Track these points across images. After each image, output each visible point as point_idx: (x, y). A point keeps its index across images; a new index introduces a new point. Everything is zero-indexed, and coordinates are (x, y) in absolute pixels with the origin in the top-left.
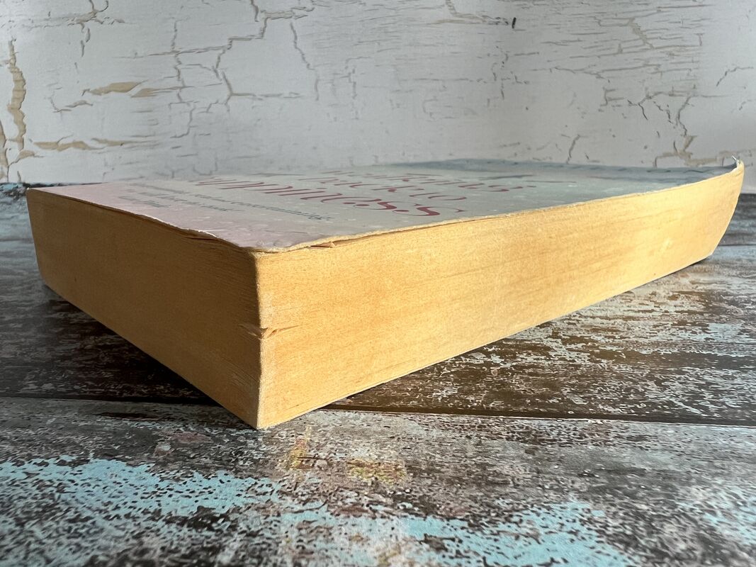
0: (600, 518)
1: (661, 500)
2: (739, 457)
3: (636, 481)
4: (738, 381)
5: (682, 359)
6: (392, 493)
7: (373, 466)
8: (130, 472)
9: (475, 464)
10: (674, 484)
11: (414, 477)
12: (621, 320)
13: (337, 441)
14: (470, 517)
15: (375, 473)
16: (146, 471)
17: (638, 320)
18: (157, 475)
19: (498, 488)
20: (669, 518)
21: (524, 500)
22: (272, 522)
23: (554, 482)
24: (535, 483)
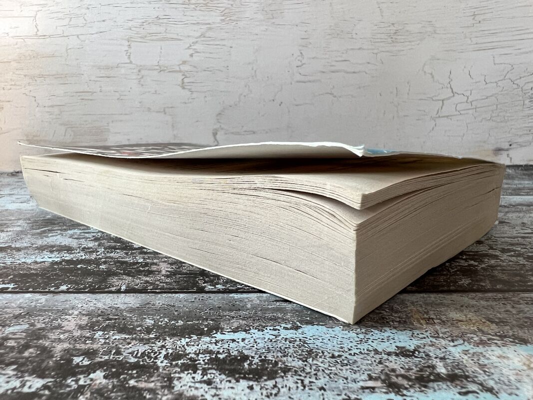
7: (468, 321)
11: (497, 325)
15: (474, 324)
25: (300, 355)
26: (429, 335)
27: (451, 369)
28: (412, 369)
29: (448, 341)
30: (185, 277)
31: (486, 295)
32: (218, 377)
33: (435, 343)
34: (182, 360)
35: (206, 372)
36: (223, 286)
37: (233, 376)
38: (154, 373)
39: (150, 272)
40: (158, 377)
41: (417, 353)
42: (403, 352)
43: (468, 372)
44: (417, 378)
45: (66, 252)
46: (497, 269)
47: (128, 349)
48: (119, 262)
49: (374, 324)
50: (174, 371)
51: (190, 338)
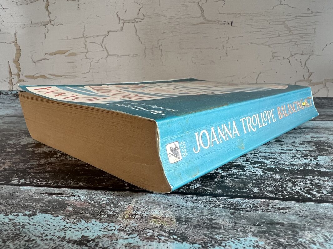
0: (262, 245)
1: (291, 237)
2: (329, 218)
3: (280, 228)
4: (330, 182)
5: (305, 172)
6: (168, 231)
7: (161, 218)
8: (54, 219)
9: (207, 219)
10: (297, 230)
11: (179, 224)
12: (278, 154)
13: (146, 207)
14: (203, 243)
15: (162, 222)
16: (61, 219)
17: (286, 154)
18: (65, 221)
19: (216, 230)
20: (294, 246)
21: (228, 236)
22: (114, 243)
23: (242, 228)
24: (233, 228)
25: (7, 237)
26: (117, 227)
29: (126, 234)
33: (115, 235)
36: (26, 180)
41: (91, 242)
42: (81, 241)
46: (232, 177)
49: (90, 215)
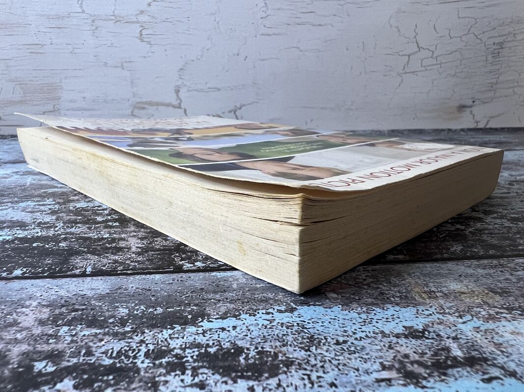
7: (470, 293)
11: (501, 296)
18: (351, 311)
25: (301, 343)
26: (435, 311)
27: (467, 351)
28: (426, 353)
29: (456, 317)
30: (159, 254)
31: (481, 262)
32: (212, 378)
33: (442, 319)
34: (167, 358)
35: (197, 373)
36: (203, 263)
37: (229, 375)
38: (135, 377)
39: (119, 250)
40: (140, 382)
41: (427, 333)
42: (412, 334)
43: (485, 354)
44: (433, 364)
45: (18, 228)
46: (485, 234)
47: (101, 347)
48: (81, 238)
49: (373, 300)
50: (158, 373)
51: (173, 328)
